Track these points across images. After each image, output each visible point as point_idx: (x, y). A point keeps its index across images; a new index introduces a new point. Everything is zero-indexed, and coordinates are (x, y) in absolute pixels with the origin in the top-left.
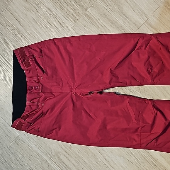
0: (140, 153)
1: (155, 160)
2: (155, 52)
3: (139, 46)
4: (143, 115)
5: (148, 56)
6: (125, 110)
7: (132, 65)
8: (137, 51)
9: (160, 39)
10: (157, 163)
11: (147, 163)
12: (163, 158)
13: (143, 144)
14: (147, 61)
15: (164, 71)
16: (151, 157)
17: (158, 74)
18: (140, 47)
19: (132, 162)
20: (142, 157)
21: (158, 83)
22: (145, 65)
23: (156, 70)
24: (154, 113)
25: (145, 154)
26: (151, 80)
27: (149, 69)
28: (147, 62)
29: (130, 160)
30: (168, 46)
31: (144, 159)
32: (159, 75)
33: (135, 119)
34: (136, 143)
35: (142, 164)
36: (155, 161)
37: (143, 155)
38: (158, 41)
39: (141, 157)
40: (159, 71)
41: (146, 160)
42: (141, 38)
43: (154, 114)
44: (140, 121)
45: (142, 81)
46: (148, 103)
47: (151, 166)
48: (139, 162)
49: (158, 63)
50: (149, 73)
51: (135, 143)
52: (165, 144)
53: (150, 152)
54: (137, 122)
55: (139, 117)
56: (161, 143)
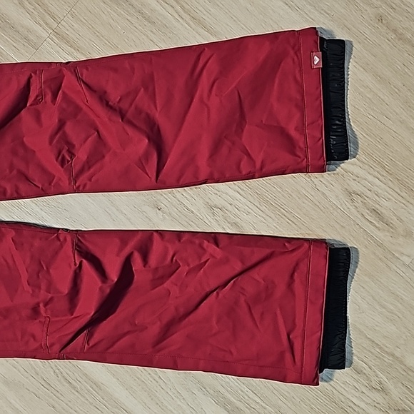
0: (57, 371)
1: (97, 385)
2: (78, 109)
3: (35, 95)
4: (51, 270)
5: (60, 120)
6: (6, 261)
7: (23, 144)
8: (32, 107)
9: (85, 74)
10: (100, 393)
11: (76, 393)
12: (115, 380)
13: (52, 345)
14: (56, 133)
15: (104, 157)
16: (84, 378)
17: (88, 165)
18: (37, 96)
19: (36, 393)
20: (62, 380)
21: (87, 187)
22: (51, 143)
23: (82, 155)
24: (73, 264)
25: (69, 372)
26: (69, 179)
27: (64, 152)
28: (59, 135)
29: (31, 390)
30: (106, 92)
31: (67, 385)
32: (89, 168)
33: (29, 284)
34: (37, 345)
35: (62, 398)
36: (95, 387)
37: (66, 375)
38: (79, 79)
39: (59, 381)
40: (88, 158)
41: (74, 388)
42: (35, 73)
43: (73, 268)
44: (40, 288)
45: (46, 185)
46: (65, 239)
47: (87, 402)
48: (55, 392)
49: (88, 138)
50: (63, 163)
51: (33, 345)
52: (114, 343)
53: (83, 367)
54: (33, 291)
55: (38, 276)
56: (102, 340)
